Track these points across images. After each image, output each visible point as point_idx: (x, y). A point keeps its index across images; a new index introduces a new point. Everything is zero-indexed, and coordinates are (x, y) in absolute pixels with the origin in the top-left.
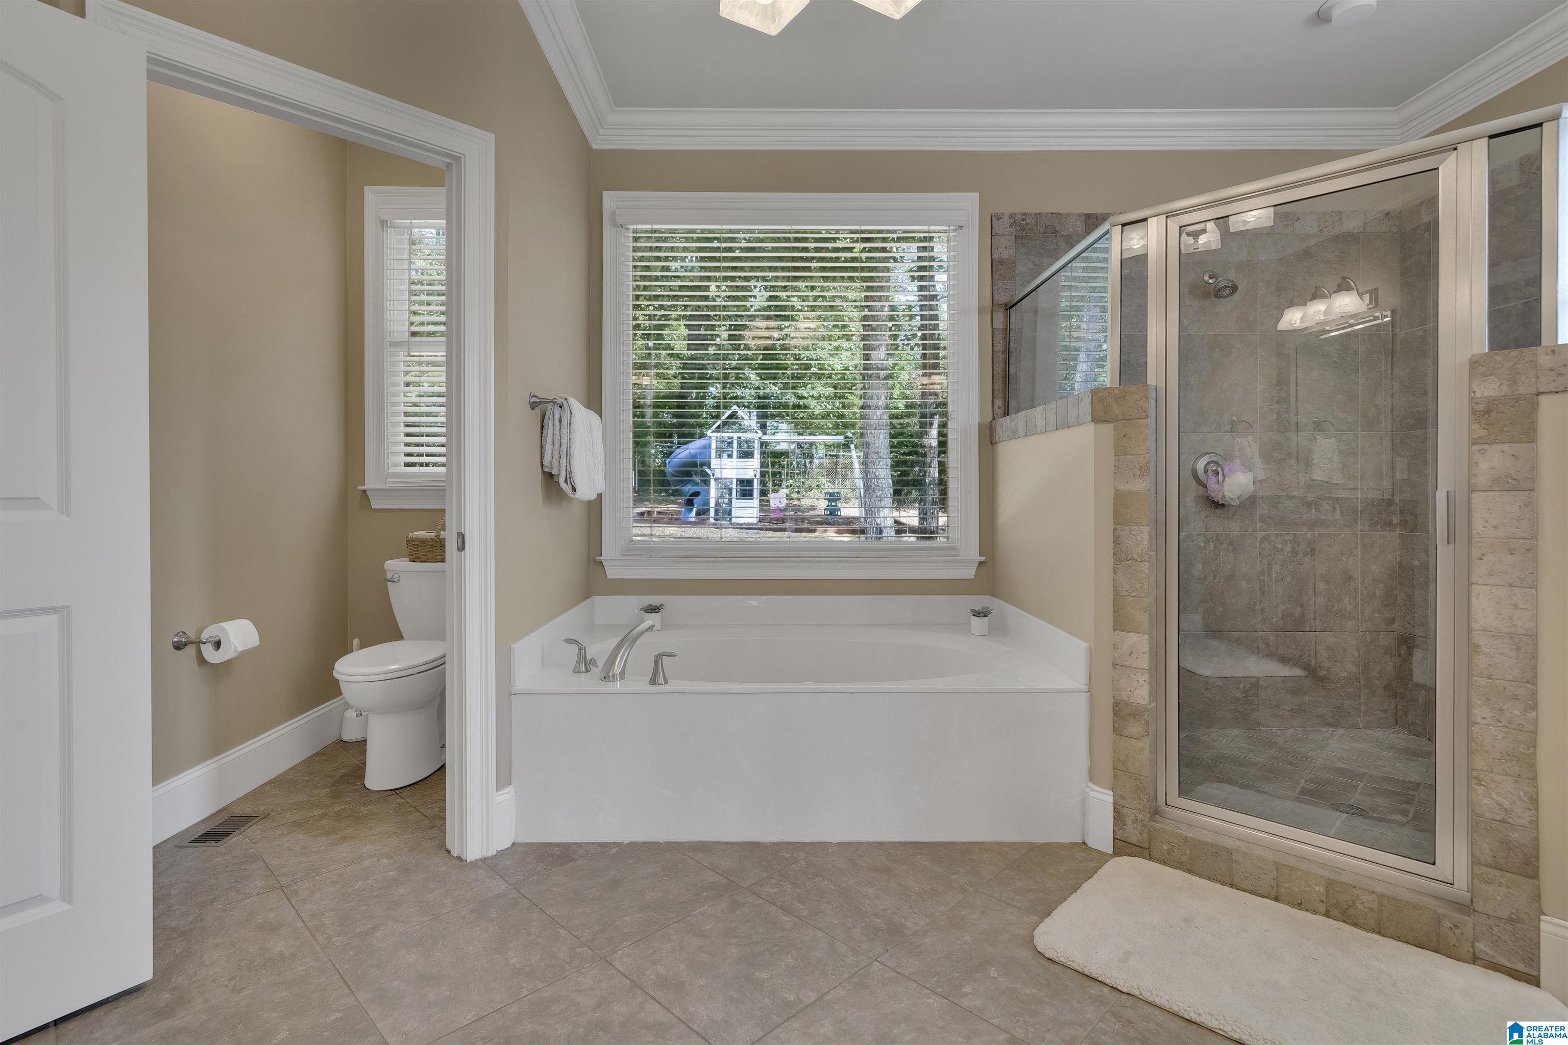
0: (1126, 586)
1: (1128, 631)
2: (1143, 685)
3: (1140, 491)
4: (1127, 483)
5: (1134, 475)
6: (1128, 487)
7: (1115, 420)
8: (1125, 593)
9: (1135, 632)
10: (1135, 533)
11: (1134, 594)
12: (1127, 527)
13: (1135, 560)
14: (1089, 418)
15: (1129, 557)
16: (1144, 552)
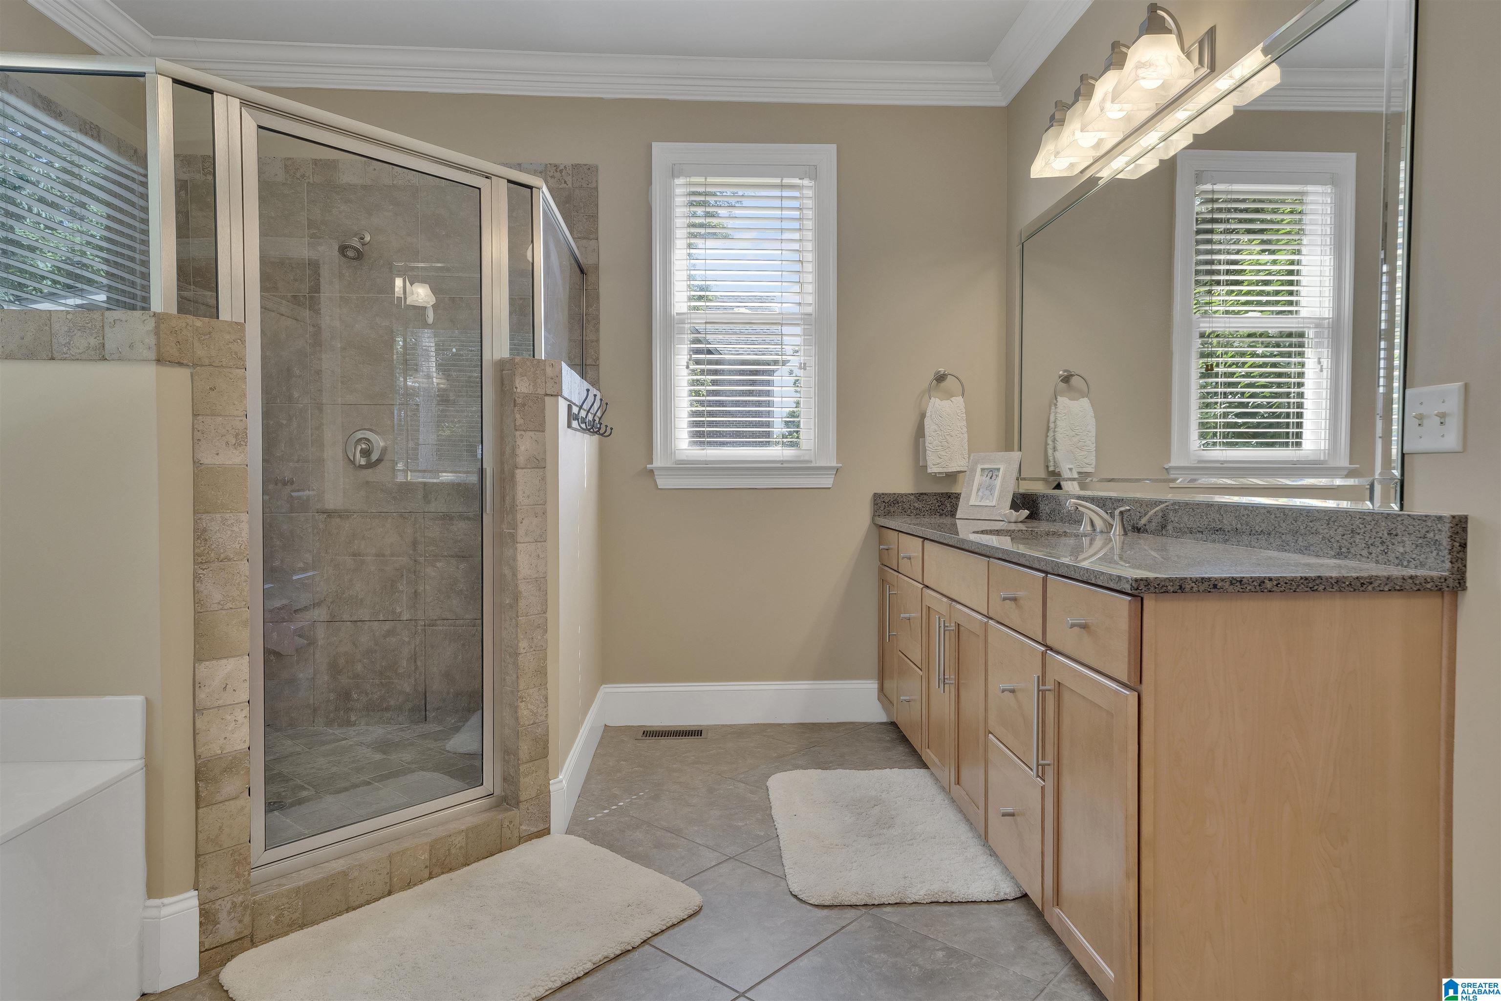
0: (217, 596)
1: (221, 658)
2: (243, 724)
3: (236, 466)
4: (217, 454)
5: (227, 443)
6: (218, 460)
7: (195, 364)
8: (215, 607)
9: (232, 657)
10: (229, 522)
11: (229, 605)
12: (218, 516)
13: (229, 560)
14: (153, 355)
15: (222, 556)
16: (242, 547)
